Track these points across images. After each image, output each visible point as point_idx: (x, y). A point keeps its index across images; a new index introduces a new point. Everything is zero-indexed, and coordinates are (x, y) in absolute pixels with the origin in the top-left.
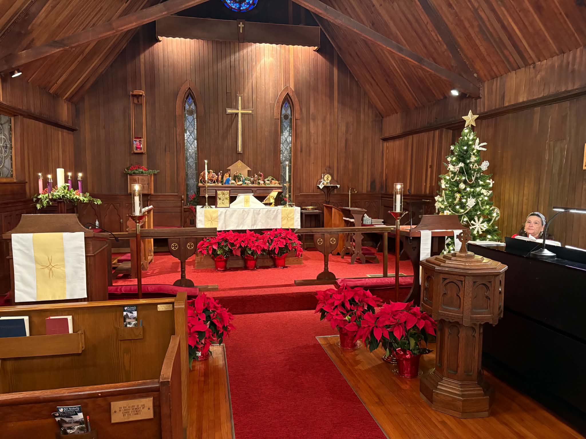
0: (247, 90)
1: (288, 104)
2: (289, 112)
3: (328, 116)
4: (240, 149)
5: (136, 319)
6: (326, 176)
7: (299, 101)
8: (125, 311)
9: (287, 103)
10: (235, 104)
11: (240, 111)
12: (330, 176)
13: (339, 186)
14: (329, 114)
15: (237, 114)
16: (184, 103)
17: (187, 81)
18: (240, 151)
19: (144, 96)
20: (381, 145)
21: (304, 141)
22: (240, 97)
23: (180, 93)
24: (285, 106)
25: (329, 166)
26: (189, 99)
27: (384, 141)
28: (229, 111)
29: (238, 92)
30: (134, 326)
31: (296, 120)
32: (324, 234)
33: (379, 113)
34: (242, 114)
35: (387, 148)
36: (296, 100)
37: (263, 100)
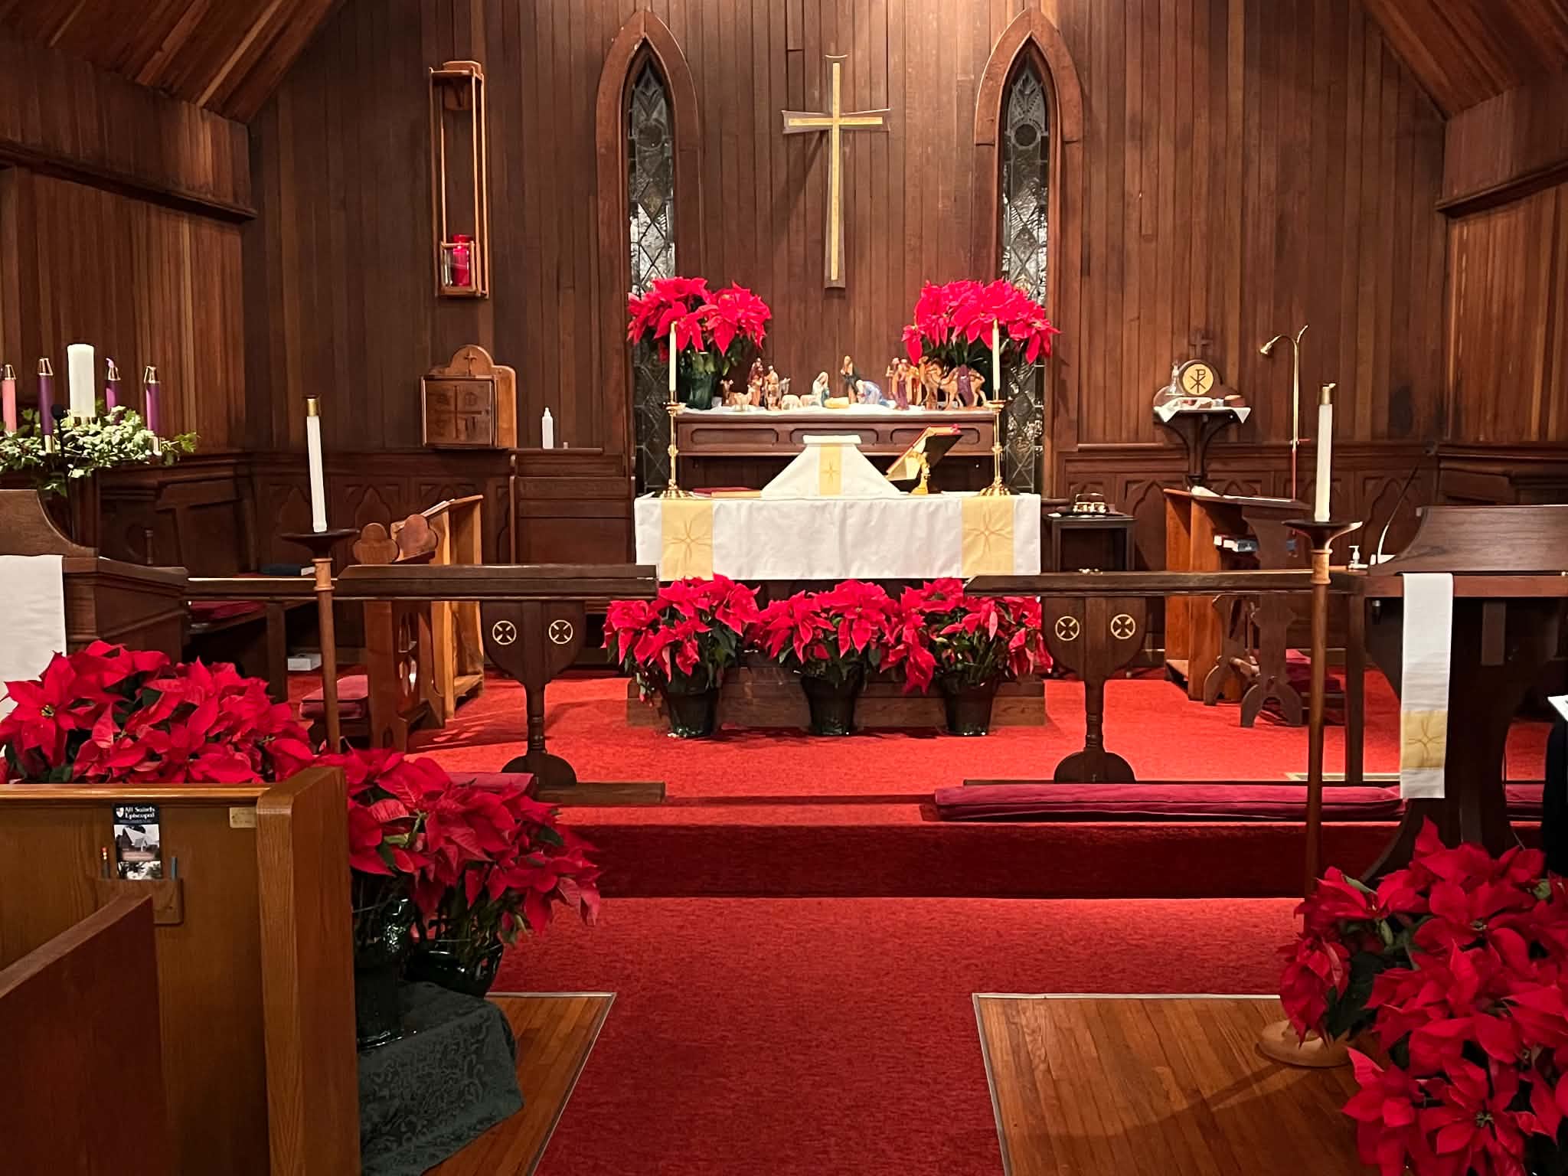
0: (865, 36)
1: (1033, 82)
2: (1037, 114)
3: (1202, 125)
4: (834, 272)
5: (157, 852)
6: (1191, 371)
7: (1077, 64)
8: (118, 821)
9: (1031, 78)
10: (817, 94)
11: (836, 122)
12: (1208, 370)
13: (1243, 413)
14: (1205, 114)
15: (824, 133)
16: (628, 97)
17: (636, 15)
18: (834, 277)
19: (478, 82)
20: (1438, 233)
21: (1098, 229)
22: (836, 67)
23: (609, 60)
24: (1021, 92)
25: (1207, 331)
26: (647, 86)
27: (1454, 217)
28: (795, 122)
29: (833, 46)
30: (149, 878)
31: (1063, 143)
32: (1084, 598)
33: (1428, 101)
34: (844, 131)
35: (1463, 246)
36: (1067, 61)
37: (932, 71)
